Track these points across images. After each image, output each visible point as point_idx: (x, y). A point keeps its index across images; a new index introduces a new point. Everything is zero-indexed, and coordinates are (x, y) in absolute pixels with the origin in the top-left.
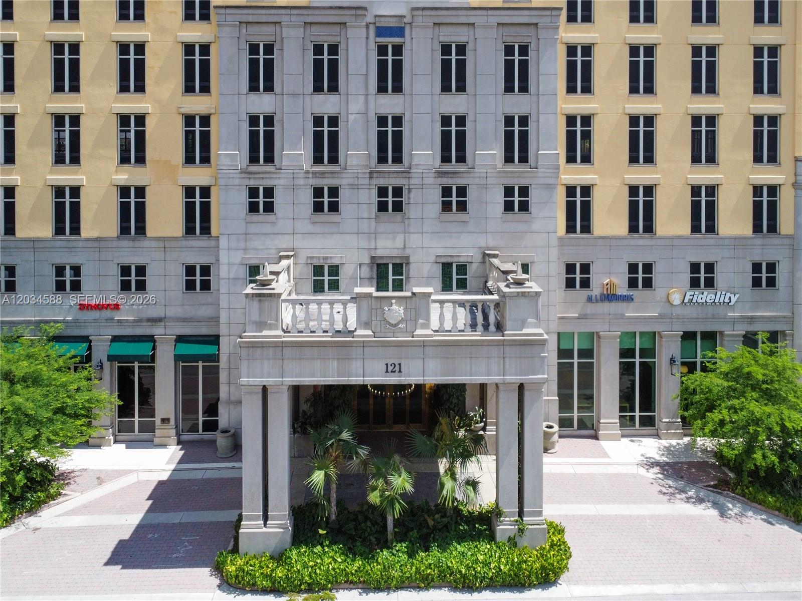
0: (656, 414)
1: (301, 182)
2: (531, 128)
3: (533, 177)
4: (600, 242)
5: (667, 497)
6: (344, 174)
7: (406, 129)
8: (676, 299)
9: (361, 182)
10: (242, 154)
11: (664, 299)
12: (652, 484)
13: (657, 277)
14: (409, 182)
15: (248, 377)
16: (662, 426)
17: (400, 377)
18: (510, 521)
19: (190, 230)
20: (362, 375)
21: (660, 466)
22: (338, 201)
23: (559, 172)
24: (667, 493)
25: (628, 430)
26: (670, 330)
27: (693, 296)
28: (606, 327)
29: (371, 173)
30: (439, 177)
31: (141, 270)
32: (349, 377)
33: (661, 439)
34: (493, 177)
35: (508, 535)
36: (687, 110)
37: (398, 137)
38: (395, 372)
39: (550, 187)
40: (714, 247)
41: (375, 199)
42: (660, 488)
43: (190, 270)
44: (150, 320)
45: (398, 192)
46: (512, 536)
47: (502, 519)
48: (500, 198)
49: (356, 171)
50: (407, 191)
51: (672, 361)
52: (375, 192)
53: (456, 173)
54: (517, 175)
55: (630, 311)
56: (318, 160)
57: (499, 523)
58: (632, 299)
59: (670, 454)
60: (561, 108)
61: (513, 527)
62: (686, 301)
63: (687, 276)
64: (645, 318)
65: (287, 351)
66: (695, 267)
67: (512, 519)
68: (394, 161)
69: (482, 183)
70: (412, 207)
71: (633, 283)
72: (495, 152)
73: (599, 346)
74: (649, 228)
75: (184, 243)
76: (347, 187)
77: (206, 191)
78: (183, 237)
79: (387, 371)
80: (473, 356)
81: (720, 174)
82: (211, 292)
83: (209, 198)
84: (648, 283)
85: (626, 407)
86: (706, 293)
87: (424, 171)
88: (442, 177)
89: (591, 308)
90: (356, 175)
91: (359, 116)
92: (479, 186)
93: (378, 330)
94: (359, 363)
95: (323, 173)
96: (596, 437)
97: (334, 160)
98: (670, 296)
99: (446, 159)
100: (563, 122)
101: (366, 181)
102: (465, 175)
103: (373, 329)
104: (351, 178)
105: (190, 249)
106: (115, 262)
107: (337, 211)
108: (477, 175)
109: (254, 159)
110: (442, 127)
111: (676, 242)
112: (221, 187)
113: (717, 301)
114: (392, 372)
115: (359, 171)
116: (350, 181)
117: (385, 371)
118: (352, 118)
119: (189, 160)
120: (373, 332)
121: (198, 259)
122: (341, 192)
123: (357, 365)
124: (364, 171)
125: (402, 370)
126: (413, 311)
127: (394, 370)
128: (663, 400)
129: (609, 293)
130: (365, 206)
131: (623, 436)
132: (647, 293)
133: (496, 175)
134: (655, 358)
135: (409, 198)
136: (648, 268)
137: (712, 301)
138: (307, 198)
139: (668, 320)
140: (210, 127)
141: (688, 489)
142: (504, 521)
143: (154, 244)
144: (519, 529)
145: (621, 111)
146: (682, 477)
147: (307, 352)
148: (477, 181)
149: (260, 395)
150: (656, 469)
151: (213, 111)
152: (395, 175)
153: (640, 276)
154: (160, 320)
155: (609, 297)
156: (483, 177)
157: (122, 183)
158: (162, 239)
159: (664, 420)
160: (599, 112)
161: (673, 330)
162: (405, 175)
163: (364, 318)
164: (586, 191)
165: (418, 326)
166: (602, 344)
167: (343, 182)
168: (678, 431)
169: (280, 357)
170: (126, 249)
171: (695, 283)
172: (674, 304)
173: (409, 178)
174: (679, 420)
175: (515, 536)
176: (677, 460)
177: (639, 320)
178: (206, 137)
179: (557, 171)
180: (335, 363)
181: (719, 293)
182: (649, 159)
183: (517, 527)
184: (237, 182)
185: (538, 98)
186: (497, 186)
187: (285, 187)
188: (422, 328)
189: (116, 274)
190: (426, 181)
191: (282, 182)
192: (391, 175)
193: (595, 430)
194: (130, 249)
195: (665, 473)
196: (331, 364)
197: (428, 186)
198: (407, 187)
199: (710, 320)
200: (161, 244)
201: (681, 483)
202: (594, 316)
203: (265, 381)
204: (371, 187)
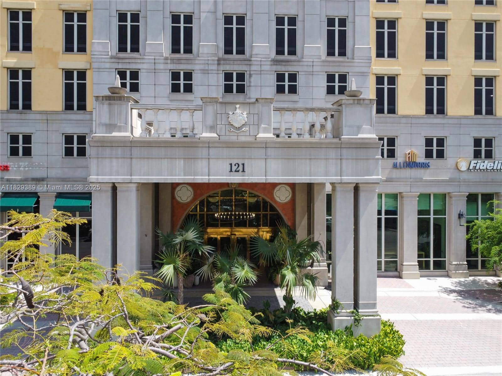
0: (446, 259)
1: (161, 67)
2: (349, 28)
3: (351, 66)
4: (404, 120)
5: (471, 310)
6: (197, 61)
7: (247, 27)
8: (463, 166)
9: (211, 67)
10: (113, 44)
11: (454, 166)
12: (455, 302)
13: (448, 150)
14: (250, 69)
15: (98, 175)
16: (452, 267)
17: (243, 176)
18: (347, 312)
19: (69, 107)
20: (207, 174)
21: (457, 292)
22: (192, 84)
23: (371, 63)
24: (470, 307)
25: (425, 272)
26: (459, 191)
27: (477, 164)
28: (408, 189)
29: (219, 60)
30: (275, 65)
31: (27, 139)
32: (194, 176)
33: (451, 278)
34: (318, 66)
35: (344, 325)
36: (471, 17)
37: (241, 33)
38: (238, 171)
39: (364, 75)
40: (492, 126)
41: (222, 82)
42: (463, 305)
43: (69, 139)
44: (34, 179)
45: (241, 77)
46: (349, 326)
47: (339, 311)
48: (324, 83)
49: (207, 58)
50: (248, 76)
51: (460, 216)
52: (222, 77)
53: (288, 61)
54: (338, 64)
55: (426, 175)
56: (175, 50)
57: (336, 315)
58: (429, 166)
59: (462, 286)
60: (372, 12)
61: (349, 318)
62: (471, 168)
63: (471, 149)
64: (438, 181)
65: (136, 152)
66: (477, 142)
67: (348, 311)
68: (238, 53)
69: (308, 70)
70: (252, 89)
71: (429, 154)
72: (320, 46)
73: (402, 205)
74: (441, 111)
75: (64, 116)
76: (199, 72)
77: (82, 75)
78: (63, 111)
79: (231, 171)
80: (313, 157)
81: (497, 68)
82: (86, 157)
83: (85, 80)
84: (441, 155)
85: (423, 254)
86: (486, 162)
87: (263, 59)
88: (277, 65)
89: (397, 174)
90: (207, 62)
91: (209, 14)
92: (307, 73)
93: (223, 133)
94: (205, 163)
95: (179, 59)
96: (400, 277)
97: (188, 50)
98: (458, 164)
99: (280, 51)
100: (373, 24)
101: (215, 67)
102: (295, 63)
103: (218, 133)
104: (202, 64)
105: (68, 122)
106: (5, 131)
107: (191, 91)
108: (306, 64)
109: (122, 48)
110: (277, 26)
111: (463, 121)
112: (94, 70)
113: (495, 168)
114: (236, 171)
115: (209, 58)
116: (202, 67)
117: (230, 170)
118: (203, 16)
119: (69, 48)
120: (218, 135)
121: (75, 130)
122: (194, 76)
123: (202, 165)
124: (213, 58)
125: (246, 169)
126: (256, 116)
127: (238, 170)
128: (453, 248)
129: (410, 160)
130: (214, 87)
131: (421, 276)
132: (440, 161)
133: (320, 64)
134: (445, 215)
135: (250, 82)
136: (441, 142)
137: (491, 168)
138: (166, 80)
139: (457, 183)
140: (86, 22)
141: (486, 305)
142: (341, 312)
143: (38, 117)
144: (355, 319)
145: (419, 16)
146: (477, 298)
147: (155, 152)
148: (305, 69)
149: (109, 194)
150: (455, 294)
151: (88, 8)
152: (239, 62)
153: (435, 148)
154: (43, 180)
155: (411, 164)
156: (310, 66)
157: (12, 66)
158: (45, 112)
159: (454, 263)
160: (402, 16)
161: (460, 191)
162: (246, 62)
163: (210, 122)
164: (392, 80)
165: (261, 130)
166: (405, 202)
167: (196, 67)
168: (465, 272)
169: (128, 156)
170: (14, 121)
171: (477, 155)
172: (462, 170)
173: (250, 65)
174: (466, 263)
175: (351, 326)
176: (469, 289)
177: (433, 183)
178: (82, 30)
179: (370, 61)
180: (182, 161)
181: (496, 162)
182: (442, 56)
183: (353, 318)
184: (108, 65)
185: (354, 4)
186: (322, 73)
187: (148, 71)
188: (264, 132)
189: (6, 141)
190: (264, 68)
191: (145, 66)
192: (235, 63)
193: (399, 272)
194: (18, 121)
195: (463, 296)
196: (177, 164)
197: (265, 72)
198: (248, 73)
199: (490, 183)
200: (44, 117)
201: (479, 302)
202: (398, 180)
203: (115, 178)
204: (219, 72)
